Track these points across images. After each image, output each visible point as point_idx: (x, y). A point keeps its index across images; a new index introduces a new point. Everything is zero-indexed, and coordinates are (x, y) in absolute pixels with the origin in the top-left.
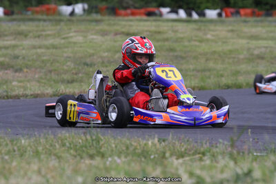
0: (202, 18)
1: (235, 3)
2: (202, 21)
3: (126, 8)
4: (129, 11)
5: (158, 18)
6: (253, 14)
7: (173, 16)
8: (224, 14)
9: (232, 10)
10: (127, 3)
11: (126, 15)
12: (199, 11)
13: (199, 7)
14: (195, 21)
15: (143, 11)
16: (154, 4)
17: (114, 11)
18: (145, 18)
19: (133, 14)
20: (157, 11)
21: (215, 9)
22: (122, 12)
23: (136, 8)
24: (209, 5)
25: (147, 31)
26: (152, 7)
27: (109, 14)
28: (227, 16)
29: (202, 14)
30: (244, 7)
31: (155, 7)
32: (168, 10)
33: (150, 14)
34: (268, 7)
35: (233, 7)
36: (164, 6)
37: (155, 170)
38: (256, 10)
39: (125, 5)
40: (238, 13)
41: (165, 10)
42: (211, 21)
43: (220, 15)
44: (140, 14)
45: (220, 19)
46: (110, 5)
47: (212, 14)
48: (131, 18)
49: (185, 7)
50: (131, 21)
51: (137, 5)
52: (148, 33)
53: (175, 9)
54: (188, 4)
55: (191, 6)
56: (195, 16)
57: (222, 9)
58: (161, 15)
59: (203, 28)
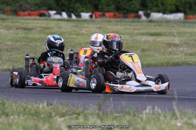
0: (78, 19)
1: (102, 8)
2: (78, 21)
3: (24, 11)
4: (26, 13)
5: (47, 18)
6: (115, 16)
7: (58, 17)
8: (94, 16)
9: (100, 13)
10: (25, 7)
11: (25, 15)
12: (77, 14)
13: (76, 11)
14: (74, 21)
15: (36, 13)
16: (45, 8)
17: (16, 13)
18: (38, 17)
19: (29, 15)
20: (46, 13)
21: (88, 12)
22: (22, 13)
23: (31, 10)
24: (84, 9)
25: (39, 27)
26: (43, 10)
27: (13, 14)
28: (96, 17)
29: (78, 16)
30: (108, 12)
31: (45, 10)
32: (54, 12)
33: (41, 15)
34: (125, 11)
35: (101, 11)
36: (52, 9)
37: (44, 125)
38: (117, 14)
39: (23, 8)
40: (104, 15)
41: (52, 12)
42: (85, 21)
43: (91, 16)
44: (35, 15)
45: (91, 19)
46: (14, 8)
47: (85, 15)
48: (28, 17)
49: (67, 10)
50: (28, 19)
51: (32, 9)
52: (40, 28)
53: (60, 12)
54: (68, 8)
55: (71, 10)
56: (74, 17)
57: (92, 12)
58: (50, 15)
59: (79, 25)
